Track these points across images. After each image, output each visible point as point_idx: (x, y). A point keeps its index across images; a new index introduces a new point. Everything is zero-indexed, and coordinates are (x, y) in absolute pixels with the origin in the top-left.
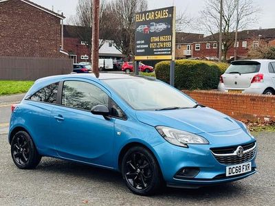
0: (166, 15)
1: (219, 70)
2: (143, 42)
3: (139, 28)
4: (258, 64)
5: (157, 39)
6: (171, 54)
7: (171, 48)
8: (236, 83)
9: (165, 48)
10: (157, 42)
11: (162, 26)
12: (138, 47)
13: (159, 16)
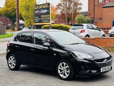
0: (47, 6)
1: (68, 28)
2: (38, 17)
3: (36, 12)
4: (83, 25)
5: (44, 16)
6: (49, 22)
7: (49, 19)
8: (74, 33)
9: (47, 20)
10: (43, 17)
11: (46, 11)
12: (36, 19)
13: (44, 7)
